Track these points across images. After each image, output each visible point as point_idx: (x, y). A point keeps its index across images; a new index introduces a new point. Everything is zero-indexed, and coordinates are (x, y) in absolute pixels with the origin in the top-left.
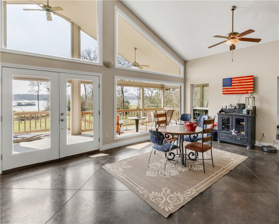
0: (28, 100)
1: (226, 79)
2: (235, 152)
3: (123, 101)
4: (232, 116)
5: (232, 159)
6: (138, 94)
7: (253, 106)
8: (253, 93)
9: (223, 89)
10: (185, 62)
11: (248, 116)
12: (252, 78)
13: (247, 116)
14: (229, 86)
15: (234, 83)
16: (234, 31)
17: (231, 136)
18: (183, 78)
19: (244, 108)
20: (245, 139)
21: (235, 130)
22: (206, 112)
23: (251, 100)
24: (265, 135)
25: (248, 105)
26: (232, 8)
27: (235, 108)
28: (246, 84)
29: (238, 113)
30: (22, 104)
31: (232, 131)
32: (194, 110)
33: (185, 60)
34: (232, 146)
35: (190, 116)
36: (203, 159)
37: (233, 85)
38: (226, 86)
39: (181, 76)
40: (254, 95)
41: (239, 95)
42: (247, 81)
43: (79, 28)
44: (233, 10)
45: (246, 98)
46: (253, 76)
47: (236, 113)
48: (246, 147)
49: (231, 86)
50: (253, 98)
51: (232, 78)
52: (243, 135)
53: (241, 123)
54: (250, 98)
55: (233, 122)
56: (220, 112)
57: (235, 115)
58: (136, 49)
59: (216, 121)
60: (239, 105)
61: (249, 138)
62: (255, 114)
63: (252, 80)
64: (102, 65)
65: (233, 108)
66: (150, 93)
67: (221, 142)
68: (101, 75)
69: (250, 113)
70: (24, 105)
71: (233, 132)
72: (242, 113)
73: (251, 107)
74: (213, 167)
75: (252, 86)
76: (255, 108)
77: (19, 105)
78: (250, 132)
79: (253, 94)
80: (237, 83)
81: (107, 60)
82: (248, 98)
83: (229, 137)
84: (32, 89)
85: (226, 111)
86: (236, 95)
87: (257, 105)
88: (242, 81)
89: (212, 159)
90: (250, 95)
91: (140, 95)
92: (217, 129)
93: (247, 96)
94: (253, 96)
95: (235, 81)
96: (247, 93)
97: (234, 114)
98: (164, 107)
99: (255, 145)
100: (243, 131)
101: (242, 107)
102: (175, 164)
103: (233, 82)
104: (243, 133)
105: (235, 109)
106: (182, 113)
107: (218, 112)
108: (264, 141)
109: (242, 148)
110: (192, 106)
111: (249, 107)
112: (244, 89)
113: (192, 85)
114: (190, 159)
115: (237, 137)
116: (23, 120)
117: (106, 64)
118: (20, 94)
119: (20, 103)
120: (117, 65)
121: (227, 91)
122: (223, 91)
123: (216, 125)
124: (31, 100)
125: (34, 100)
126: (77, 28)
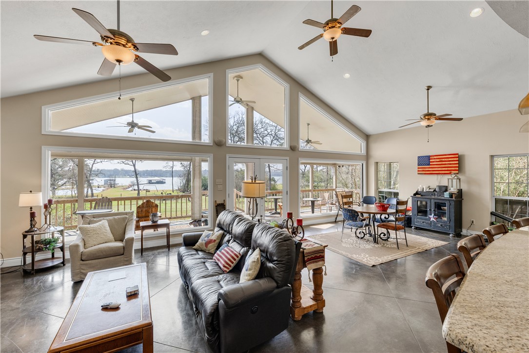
1: (422, 157)
2: (433, 238)
3: (270, 178)
4: (431, 199)
5: (429, 243)
7: (458, 188)
8: (458, 173)
9: (418, 168)
10: (367, 137)
11: (451, 200)
12: (457, 156)
13: (449, 200)
14: (426, 165)
15: (433, 162)
16: (430, 112)
17: (429, 222)
18: (365, 155)
19: (446, 190)
20: (447, 225)
21: (435, 215)
22: (396, 195)
23: (454, 181)
24: (474, 222)
25: (452, 187)
26: (426, 88)
27: (435, 190)
28: (448, 163)
29: (438, 196)
30: (153, 181)
31: (430, 216)
32: (380, 192)
33: (368, 134)
34: (431, 233)
35: (374, 199)
36: (397, 239)
37: (431, 163)
38: (422, 165)
39: (363, 152)
40: (460, 176)
41: (440, 176)
42: (450, 159)
43: (253, 109)
44: (428, 89)
45: (448, 179)
46: (458, 154)
47: (436, 196)
48: (449, 234)
49: (430, 165)
50: (458, 180)
51: (430, 156)
52: (445, 221)
53: (442, 207)
54: (453, 180)
55: (431, 207)
56: (415, 195)
57: (434, 199)
58: (308, 124)
59: (410, 205)
60: (440, 187)
61: (452, 224)
62: (462, 198)
63: (457, 159)
64: (289, 149)
65: (432, 190)
67: (417, 228)
68: (288, 158)
69: (454, 197)
70: (155, 183)
71: (432, 218)
72: (444, 197)
73: (455, 189)
74: (407, 246)
75: (457, 165)
76: (460, 192)
77: (150, 182)
78: (454, 218)
79: (457, 175)
80: (437, 162)
81: (294, 144)
82: (452, 179)
83: (427, 223)
84: (167, 165)
85: (422, 194)
86: (436, 176)
87: (464, 187)
88: (444, 160)
89: (406, 239)
90: (453, 176)
92: (411, 214)
93: (449, 177)
94: (457, 176)
95: (434, 159)
96: (450, 173)
97: (433, 197)
98: (336, 188)
99: (461, 233)
100: (445, 217)
101: (444, 189)
102: (367, 242)
103: (431, 160)
104: (445, 219)
105: (435, 192)
106: (365, 195)
107: (412, 195)
108: (474, 230)
109: (443, 235)
110: (377, 188)
111: (453, 190)
112: (446, 169)
113: (377, 163)
114: (381, 238)
115: (437, 224)
116: (164, 200)
117: (292, 147)
118: (149, 169)
119: (151, 180)
120: (301, 148)
121: (423, 171)
122: (418, 171)
123: (409, 210)
124: (163, 176)
125: (166, 177)
126: (250, 110)
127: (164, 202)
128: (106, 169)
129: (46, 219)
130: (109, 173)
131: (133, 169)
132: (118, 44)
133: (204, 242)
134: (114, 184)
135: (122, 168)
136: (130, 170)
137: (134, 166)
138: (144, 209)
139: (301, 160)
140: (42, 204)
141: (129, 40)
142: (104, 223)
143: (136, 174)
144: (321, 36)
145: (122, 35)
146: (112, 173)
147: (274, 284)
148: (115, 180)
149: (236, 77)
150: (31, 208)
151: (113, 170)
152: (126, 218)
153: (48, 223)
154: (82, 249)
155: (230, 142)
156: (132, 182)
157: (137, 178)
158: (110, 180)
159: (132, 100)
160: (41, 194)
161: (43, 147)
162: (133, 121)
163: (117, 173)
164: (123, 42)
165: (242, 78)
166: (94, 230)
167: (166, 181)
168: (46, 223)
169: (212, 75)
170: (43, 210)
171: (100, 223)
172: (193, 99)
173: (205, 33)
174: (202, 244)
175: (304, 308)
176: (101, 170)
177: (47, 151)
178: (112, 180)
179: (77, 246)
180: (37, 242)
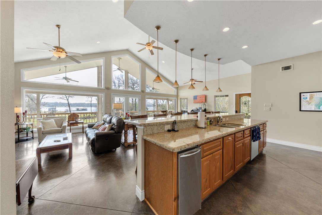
0: (83, 107)
1: (195, 96)
6: (154, 103)
7: (205, 108)
10: (177, 87)
16: (192, 78)
18: (177, 95)
19: (201, 109)
23: (203, 105)
27: (198, 109)
30: (79, 109)
37: (197, 99)
38: (194, 99)
40: (205, 103)
41: (199, 104)
42: (203, 97)
44: (192, 70)
46: (205, 95)
50: (205, 105)
51: (197, 96)
56: (191, 111)
58: (153, 81)
63: (205, 97)
66: (162, 102)
68: (140, 95)
70: (81, 110)
75: (205, 99)
77: (78, 110)
80: (199, 98)
85: (194, 111)
88: (201, 97)
90: (203, 103)
91: (155, 103)
110: (181, 109)
112: (201, 101)
113: (181, 98)
116: (86, 119)
117: (142, 91)
118: (77, 103)
120: (146, 91)
121: (195, 102)
122: (193, 102)
124: (85, 107)
125: (88, 107)
126: (127, 73)
127: (86, 120)
128: (50, 102)
129: (24, 119)
130: (51, 105)
131: (67, 102)
132: (59, 51)
133: (96, 126)
134: (55, 111)
135: (60, 102)
136: (65, 103)
137: (68, 100)
138: (72, 117)
139: (147, 97)
140: (22, 112)
141: (63, 50)
142: (53, 120)
143: (69, 105)
144: (145, 48)
145: (61, 48)
146: (53, 105)
147: (114, 132)
148: (55, 109)
149: (118, 58)
150: (17, 114)
151: (54, 103)
152: (63, 119)
153: (25, 121)
154: (43, 130)
155: (113, 87)
156: (66, 110)
157: (69, 107)
158: (53, 109)
159: (66, 67)
160: (21, 108)
161: (21, 88)
162: (66, 77)
163: (57, 104)
164: (61, 50)
165: (121, 59)
166: (48, 123)
167: (87, 109)
168: (24, 121)
169: (104, 58)
170: (22, 115)
171: (51, 120)
172: (98, 67)
173: (98, 42)
174: (95, 127)
175: (128, 143)
176: (47, 102)
177: (23, 89)
178: (54, 108)
179: (41, 128)
180: (20, 129)
